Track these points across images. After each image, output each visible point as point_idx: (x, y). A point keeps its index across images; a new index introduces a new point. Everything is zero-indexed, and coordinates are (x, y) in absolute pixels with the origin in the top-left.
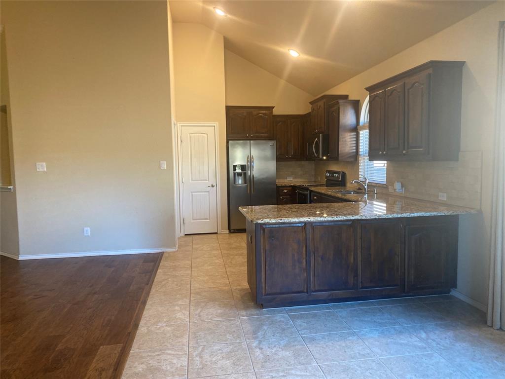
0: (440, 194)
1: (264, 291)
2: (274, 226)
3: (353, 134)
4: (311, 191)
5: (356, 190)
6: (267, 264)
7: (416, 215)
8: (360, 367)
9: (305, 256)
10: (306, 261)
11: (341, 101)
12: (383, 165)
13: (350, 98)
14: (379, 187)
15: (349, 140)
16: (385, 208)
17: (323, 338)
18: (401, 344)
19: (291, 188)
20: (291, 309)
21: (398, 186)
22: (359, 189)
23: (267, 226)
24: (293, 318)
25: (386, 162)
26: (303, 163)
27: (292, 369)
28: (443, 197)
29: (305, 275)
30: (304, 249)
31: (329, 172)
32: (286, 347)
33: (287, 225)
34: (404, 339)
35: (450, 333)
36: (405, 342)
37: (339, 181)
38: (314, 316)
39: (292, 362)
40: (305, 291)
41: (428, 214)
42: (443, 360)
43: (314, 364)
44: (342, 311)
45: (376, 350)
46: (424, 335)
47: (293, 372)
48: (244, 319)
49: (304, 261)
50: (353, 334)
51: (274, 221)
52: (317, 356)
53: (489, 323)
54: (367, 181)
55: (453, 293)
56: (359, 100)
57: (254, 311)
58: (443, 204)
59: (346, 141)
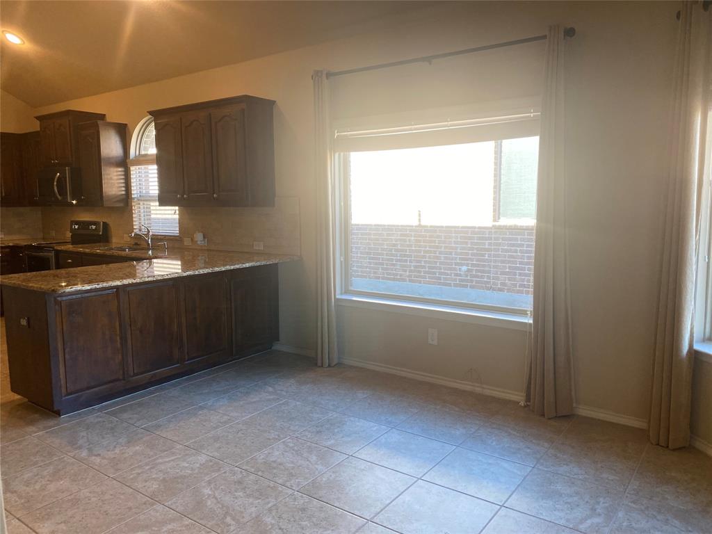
0: (255, 243)
1: (64, 390)
2: (74, 297)
3: (120, 169)
5: (132, 246)
6: (66, 351)
8: (228, 432)
9: (118, 332)
10: (121, 339)
11: (100, 122)
12: (173, 212)
14: (171, 240)
15: (116, 178)
17: (170, 421)
18: (254, 402)
20: (102, 407)
21: (199, 237)
22: (136, 244)
23: (64, 298)
24: (113, 414)
25: (177, 208)
27: (157, 459)
28: (259, 246)
29: (120, 357)
30: (117, 324)
31: (77, 223)
32: (130, 442)
33: (93, 294)
34: (254, 398)
35: (292, 381)
36: (258, 399)
38: (140, 405)
39: (151, 453)
40: (121, 377)
42: (298, 403)
43: (178, 446)
44: (173, 391)
45: (235, 414)
46: (271, 389)
47: (160, 461)
49: (118, 338)
50: (201, 408)
51: (89, 288)
52: (176, 439)
53: (319, 364)
54: (151, 233)
55: (277, 347)
56: (126, 124)
57: (51, 422)
58: (259, 254)
59: (111, 179)
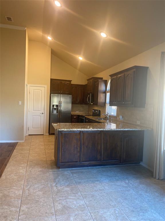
0: (137, 121)
1: (60, 161)
2: (66, 132)
3: (104, 94)
4: (86, 118)
5: (104, 118)
6: (62, 149)
7: (126, 129)
8: (99, 195)
9: (79, 146)
10: (80, 148)
11: (99, 80)
12: (115, 108)
13: (104, 79)
14: (113, 117)
15: (102, 97)
16: (115, 126)
17: (85, 182)
18: (117, 185)
19: (77, 116)
20: (72, 169)
21: (121, 117)
23: (63, 132)
24: (72, 173)
25: (116, 107)
26: (83, 105)
27: (69, 196)
28: (138, 123)
29: (79, 154)
30: (79, 143)
31: (94, 110)
32: (68, 186)
33: (72, 132)
34: (119, 183)
35: (138, 181)
36: (119, 184)
37: (97, 114)
38: (82, 172)
39: (70, 193)
40: (79, 161)
41: (131, 130)
42: (134, 192)
43: (79, 194)
44: (94, 171)
45: (107, 188)
46: (127, 181)
47: (70, 197)
48: (50, 174)
49: (79, 148)
50: (98, 181)
51: (66, 130)
52: (81, 190)
53: (154, 177)
54: (109, 115)
55: (141, 163)
56: (107, 80)
57: (56, 170)
58: (138, 126)
